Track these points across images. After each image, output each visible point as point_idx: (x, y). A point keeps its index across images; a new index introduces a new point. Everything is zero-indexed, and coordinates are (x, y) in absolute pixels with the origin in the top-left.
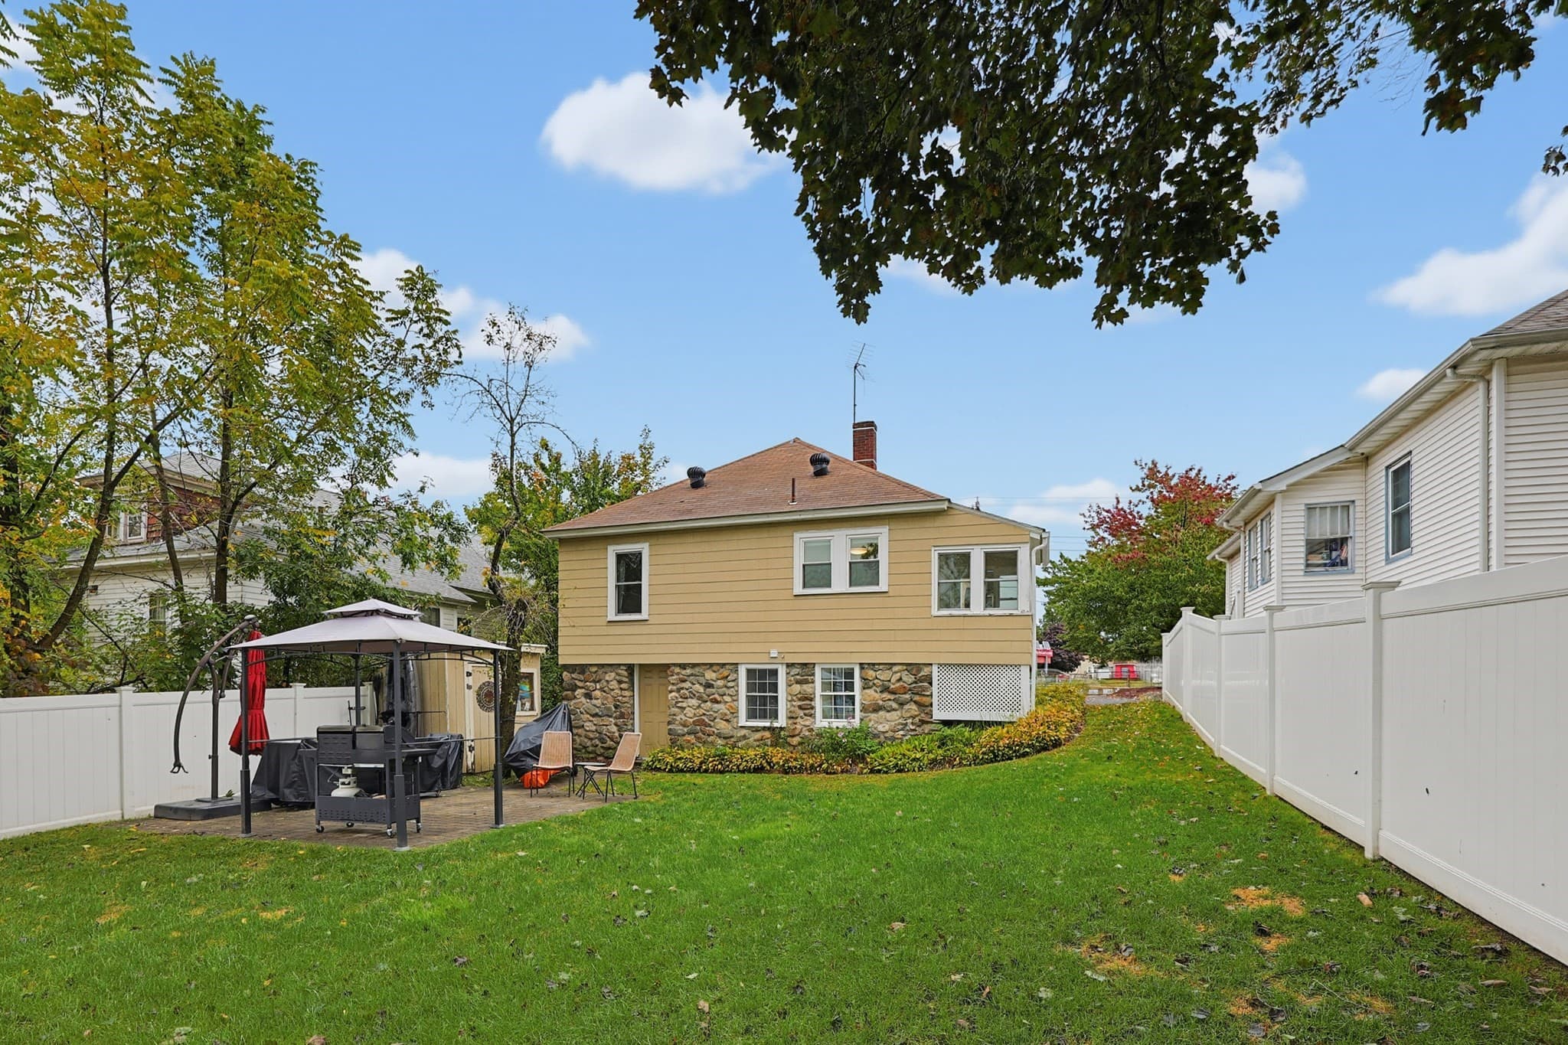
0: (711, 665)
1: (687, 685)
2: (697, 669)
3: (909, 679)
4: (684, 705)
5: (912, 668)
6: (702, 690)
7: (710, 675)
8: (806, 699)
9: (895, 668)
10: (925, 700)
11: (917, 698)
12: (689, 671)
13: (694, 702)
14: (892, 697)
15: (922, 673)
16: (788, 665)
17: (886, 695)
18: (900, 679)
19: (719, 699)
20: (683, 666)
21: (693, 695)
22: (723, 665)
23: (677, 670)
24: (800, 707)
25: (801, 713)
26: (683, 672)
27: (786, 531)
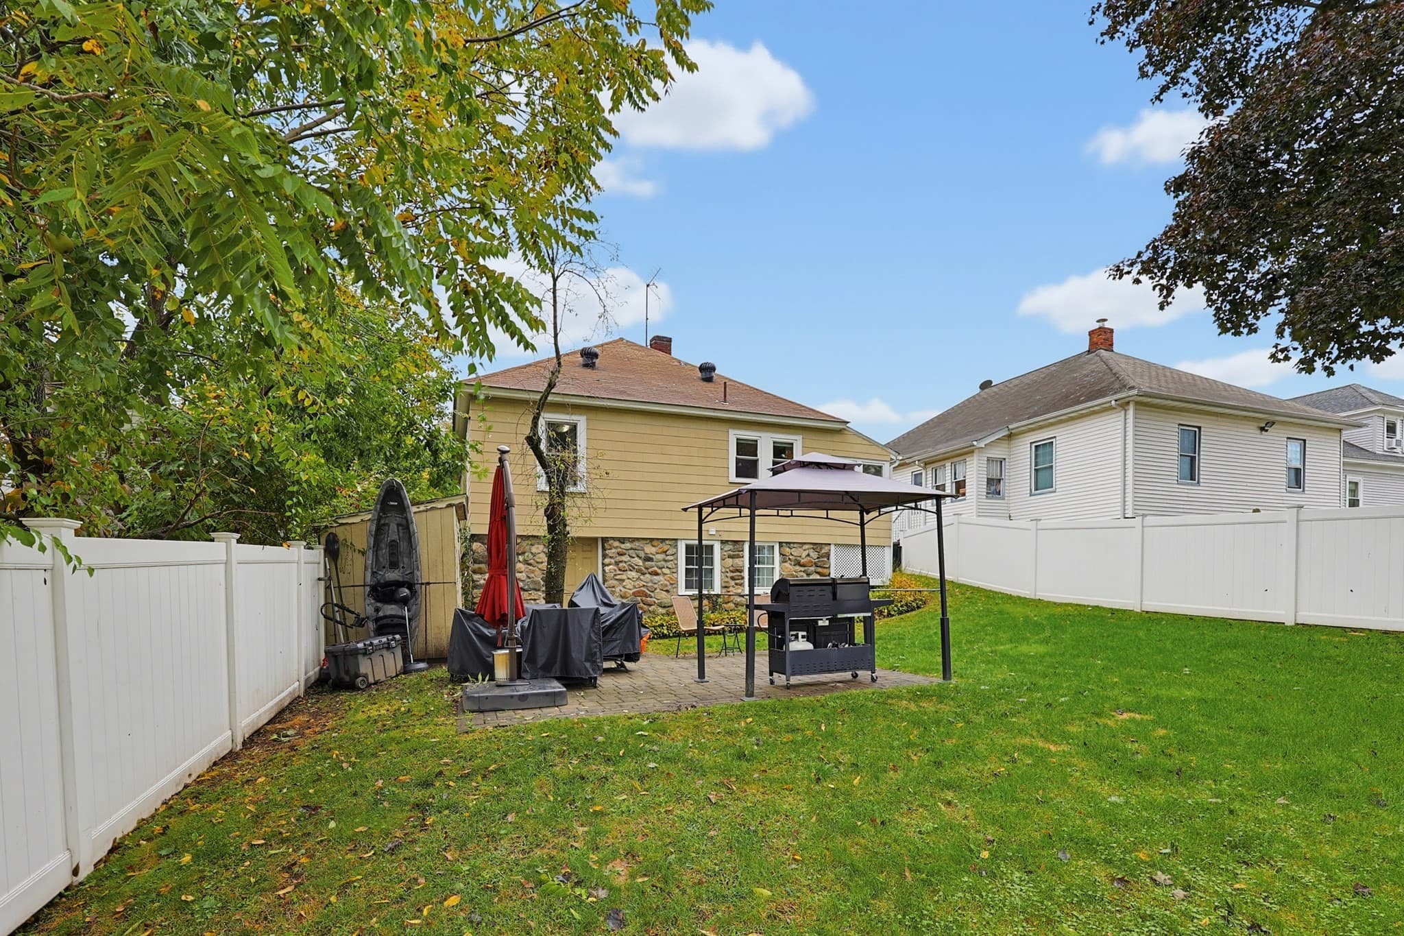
0: (652, 540)
1: (624, 558)
2: (637, 544)
3: (814, 555)
4: (624, 577)
5: (817, 546)
6: (641, 563)
7: (649, 549)
8: (737, 571)
9: (806, 547)
10: (825, 571)
11: (819, 570)
12: (628, 545)
13: (634, 574)
14: (803, 569)
15: (823, 551)
16: (723, 542)
17: (798, 568)
18: (808, 555)
19: (659, 571)
20: (622, 540)
21: (632, 568)
22: (663, 540)
23: (616, 544)
24: (733, 578)
25: (733, 583)
26: (623, 546)
27: (723, 427)
